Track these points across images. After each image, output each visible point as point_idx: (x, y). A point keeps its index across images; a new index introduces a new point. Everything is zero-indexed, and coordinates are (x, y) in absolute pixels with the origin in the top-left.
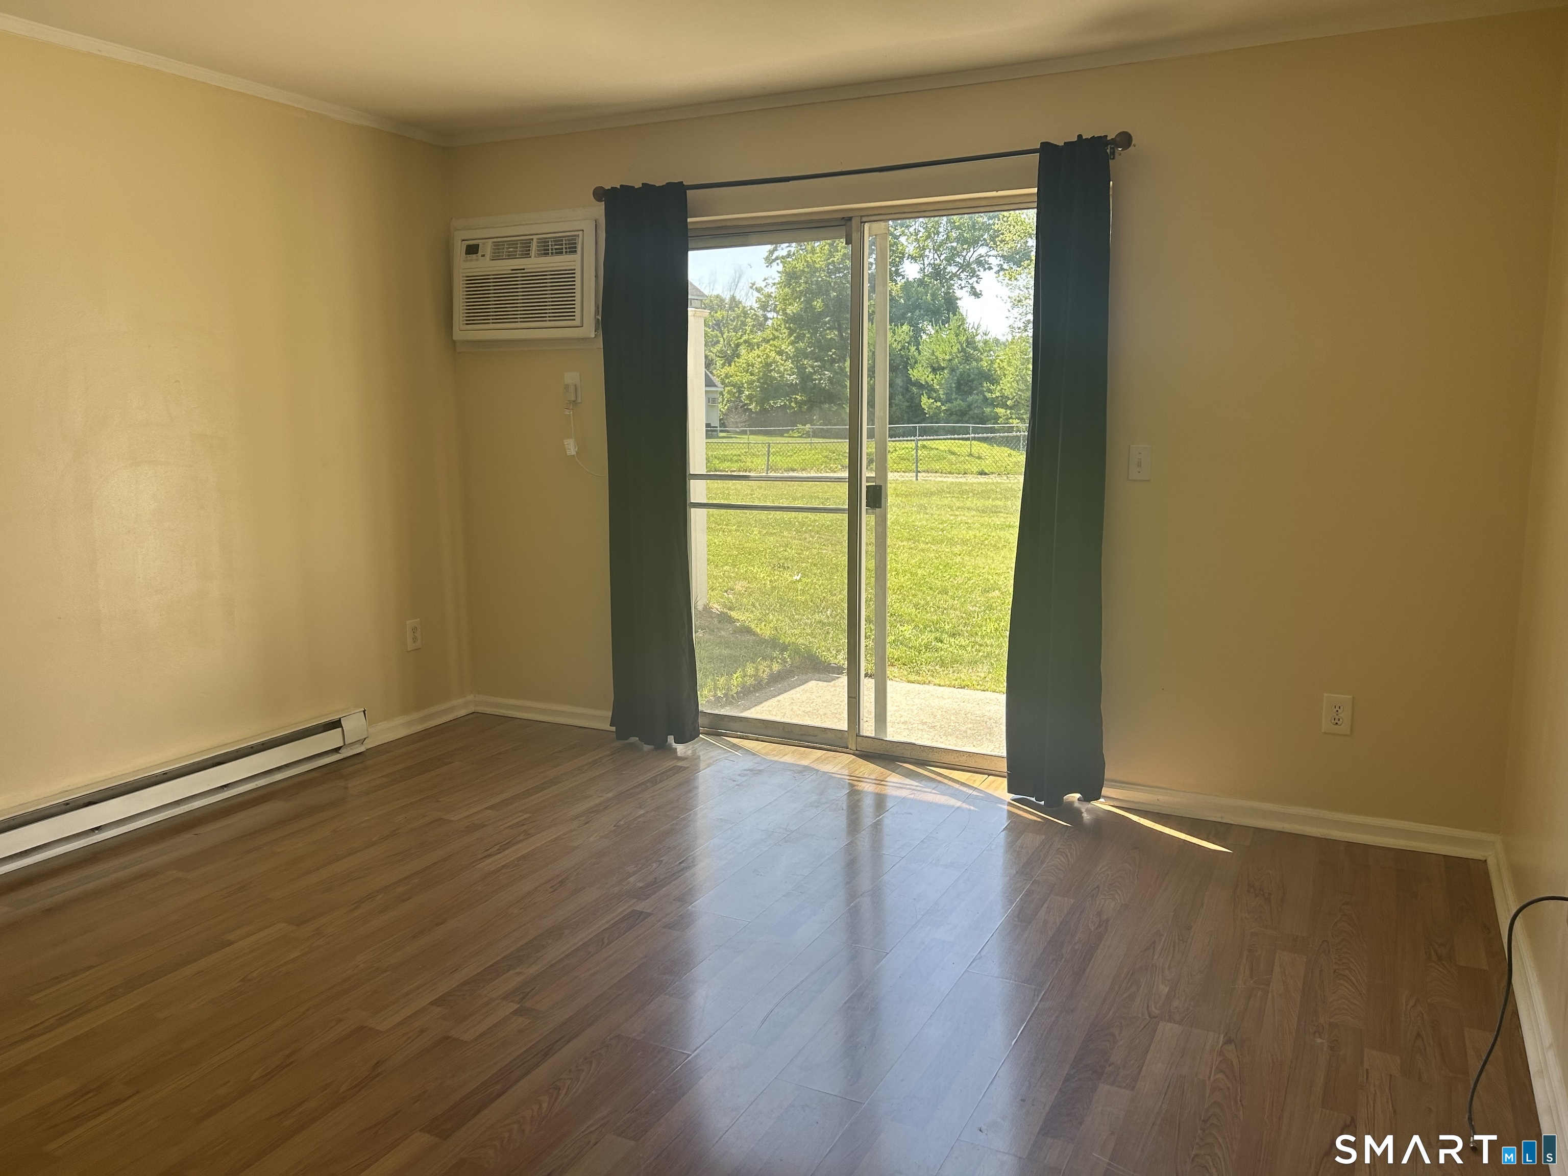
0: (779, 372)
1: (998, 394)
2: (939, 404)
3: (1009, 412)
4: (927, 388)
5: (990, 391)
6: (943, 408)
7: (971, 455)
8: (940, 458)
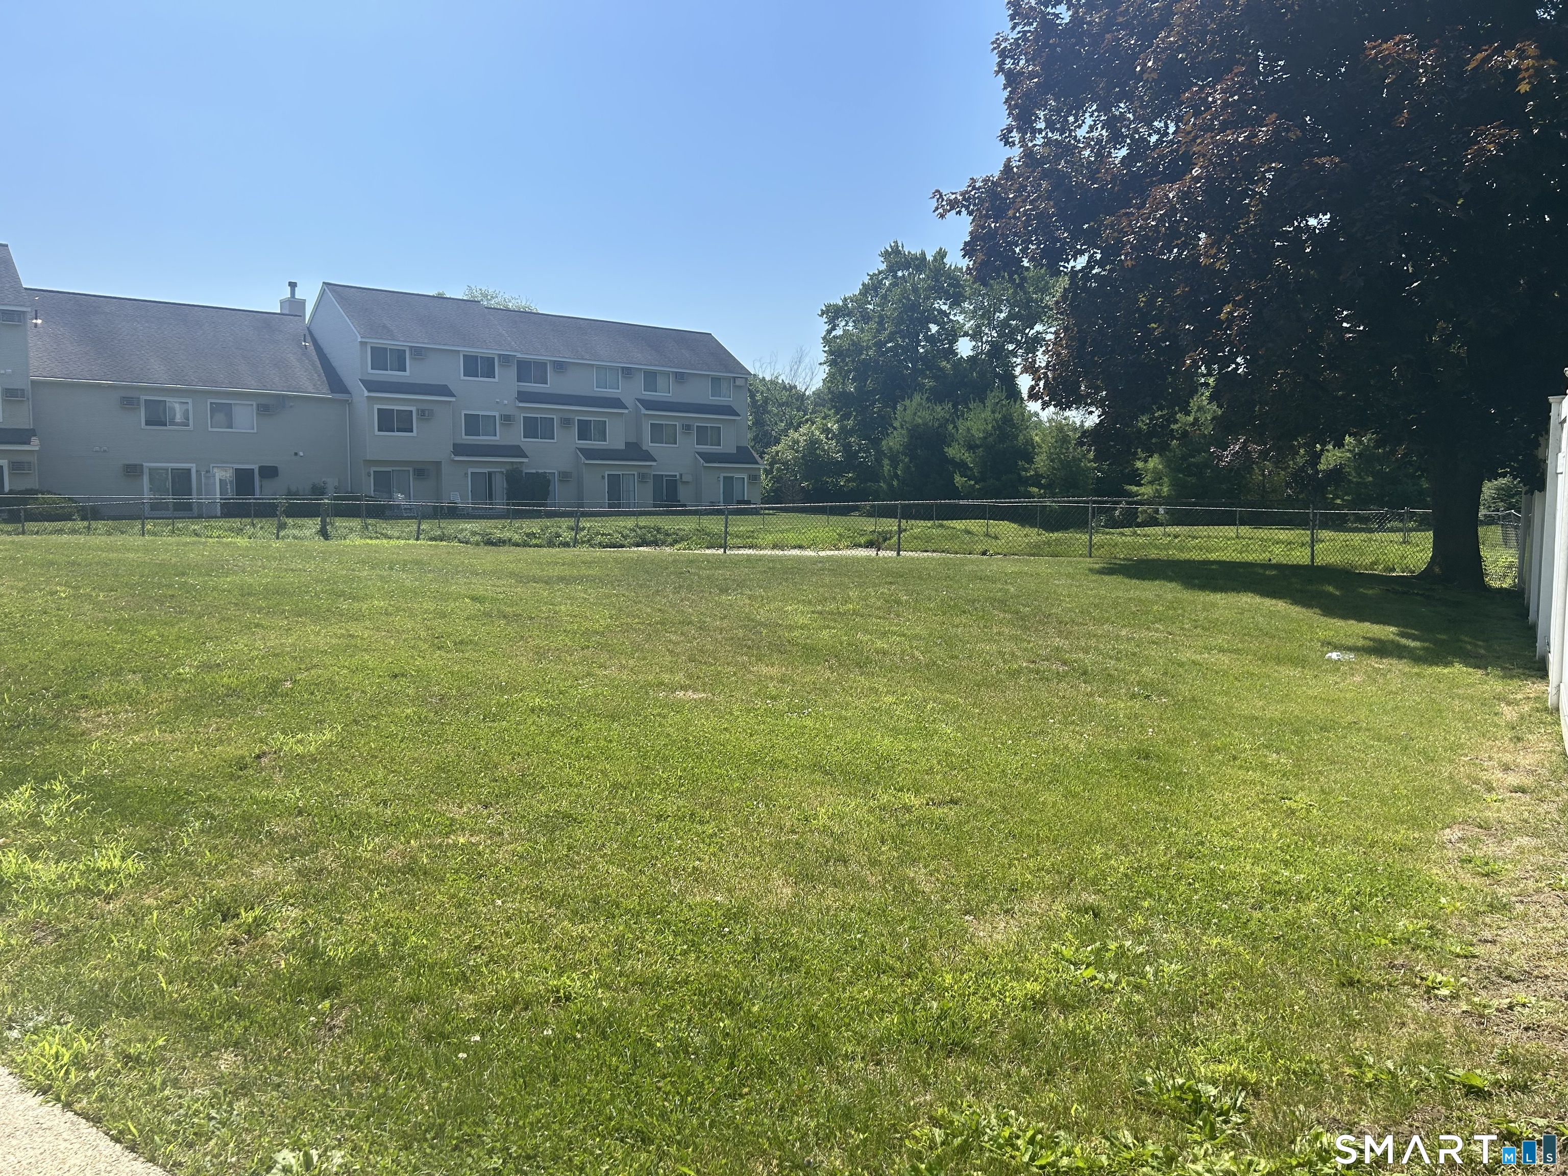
0: (824, 450)
1: (1032, 473)
2: (972, 482)
3: (1042, 491)
4: (962, 466)
5: (1026, 470)
6: (977, 486)
7: (987, 535)
8: (953, 537)
